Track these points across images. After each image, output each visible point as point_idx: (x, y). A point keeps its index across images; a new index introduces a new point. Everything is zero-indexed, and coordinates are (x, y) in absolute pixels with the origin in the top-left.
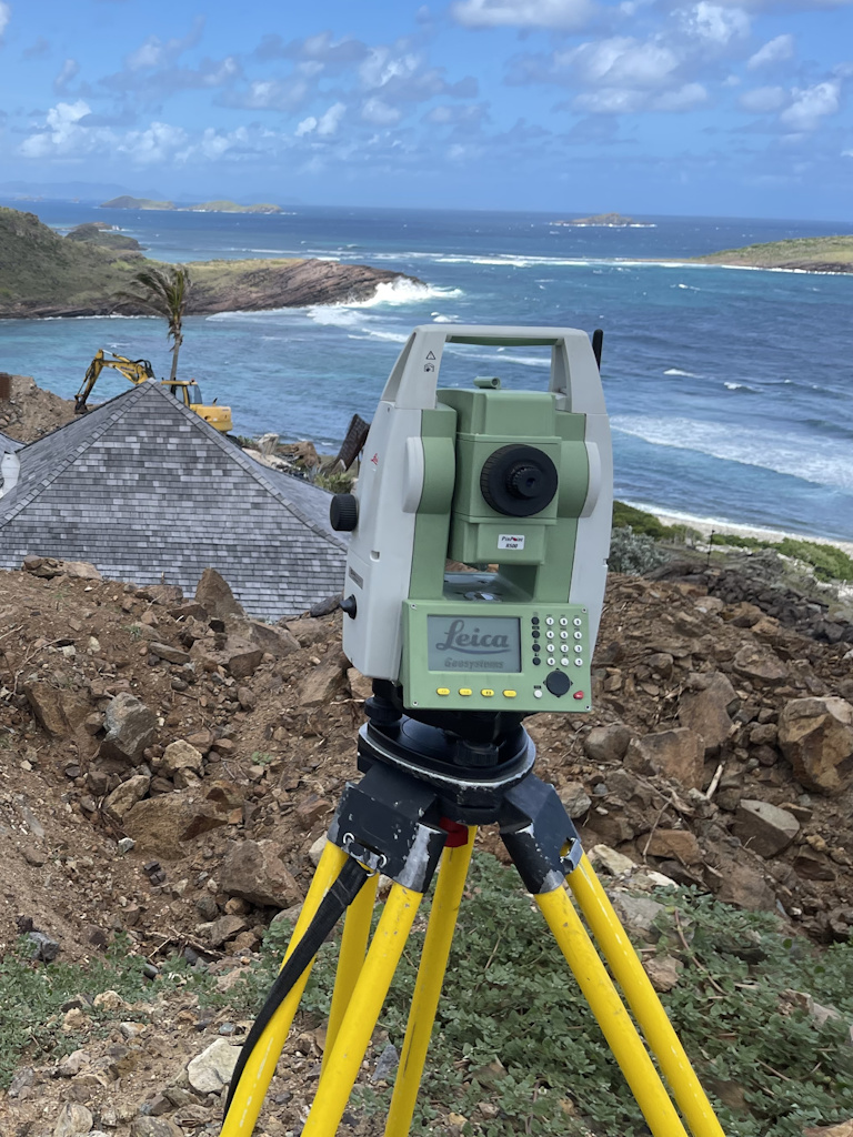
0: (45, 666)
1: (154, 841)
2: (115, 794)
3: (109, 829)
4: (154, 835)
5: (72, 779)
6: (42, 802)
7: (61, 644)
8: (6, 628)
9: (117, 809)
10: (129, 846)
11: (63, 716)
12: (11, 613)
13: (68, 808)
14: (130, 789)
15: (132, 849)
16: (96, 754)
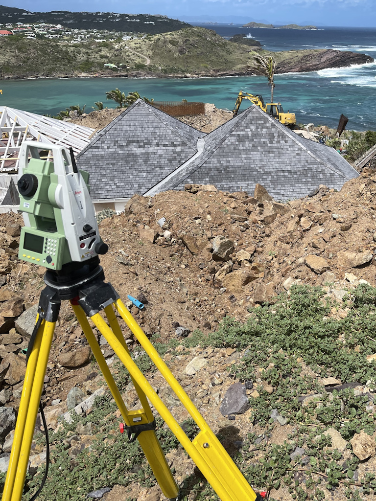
0: (188, 228)
1: (233, 287)
2: (218, 272)
3: (216, 285)
4: (233, 285)
5: (202, 269)
6: (188, 279)
7: (196, 219)
8: (173, 215)
9: (220, 278)
10: (224, 290)
11: (197, 247)
12: (175, 209)
13: (200, 280)
14: (223, 270)
15: (225, 291)
16: (211, 258)
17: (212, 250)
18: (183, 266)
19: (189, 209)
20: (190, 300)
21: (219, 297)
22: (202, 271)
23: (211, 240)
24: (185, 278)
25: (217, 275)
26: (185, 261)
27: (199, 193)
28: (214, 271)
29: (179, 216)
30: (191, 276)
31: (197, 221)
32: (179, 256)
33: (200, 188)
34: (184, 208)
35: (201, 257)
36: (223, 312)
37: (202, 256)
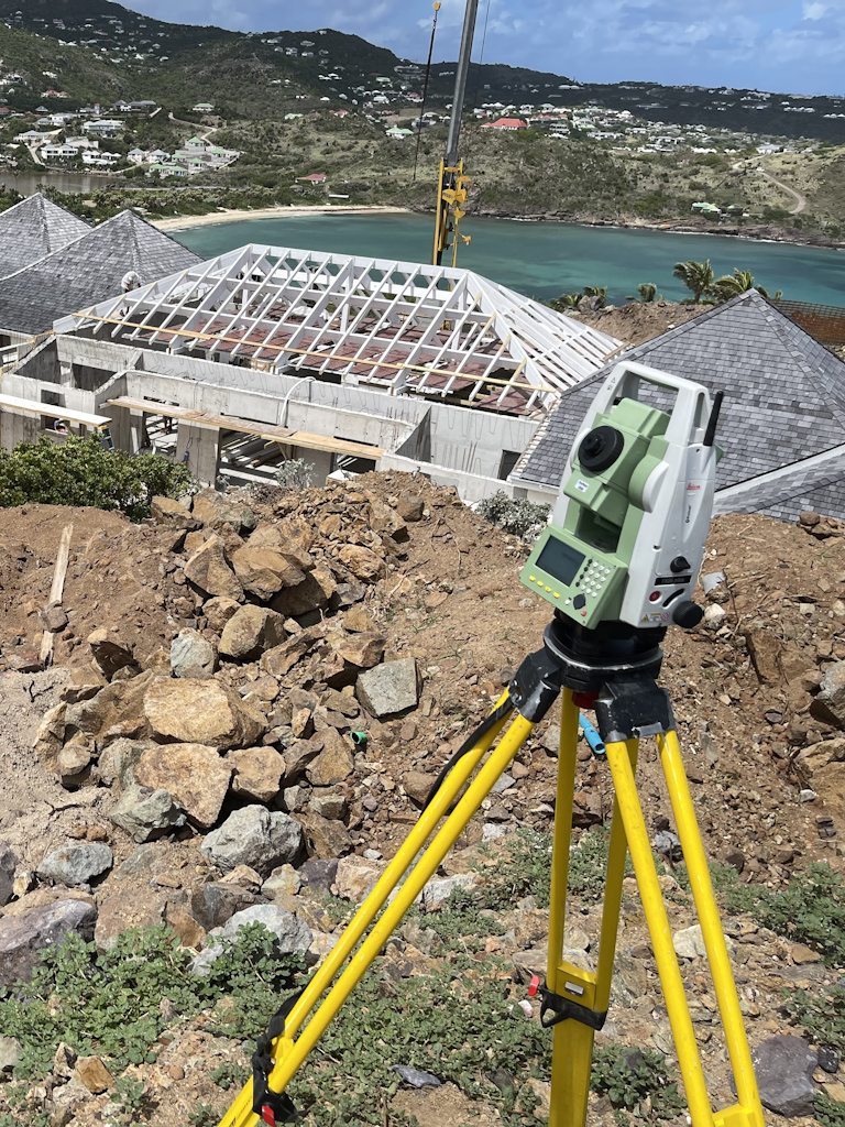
0: (775, 616)
2: (812, 748)
5: (771, 724)
10: (809, 797)
11: (779, 667)
15: (812, 801)
17: (816, 690)
18: (726, 700)
19: (794, 573)
20: (716, 782)
21: (791, 809)
22: (769, 728)
23: (825, 665)
24: (721, 728)
25: (805, 752)
26: (736, 690)
27: (833, 541)
28: (800, 741)
29: (761, 581)
30: (737, 728)
31: (804, 607)
32: (725, 674)
33: (840, 530)
34: (781, 566)
35: (780, 695)
36: (788, 848)
37: (783, 692)
